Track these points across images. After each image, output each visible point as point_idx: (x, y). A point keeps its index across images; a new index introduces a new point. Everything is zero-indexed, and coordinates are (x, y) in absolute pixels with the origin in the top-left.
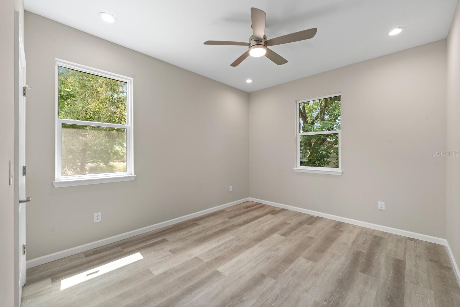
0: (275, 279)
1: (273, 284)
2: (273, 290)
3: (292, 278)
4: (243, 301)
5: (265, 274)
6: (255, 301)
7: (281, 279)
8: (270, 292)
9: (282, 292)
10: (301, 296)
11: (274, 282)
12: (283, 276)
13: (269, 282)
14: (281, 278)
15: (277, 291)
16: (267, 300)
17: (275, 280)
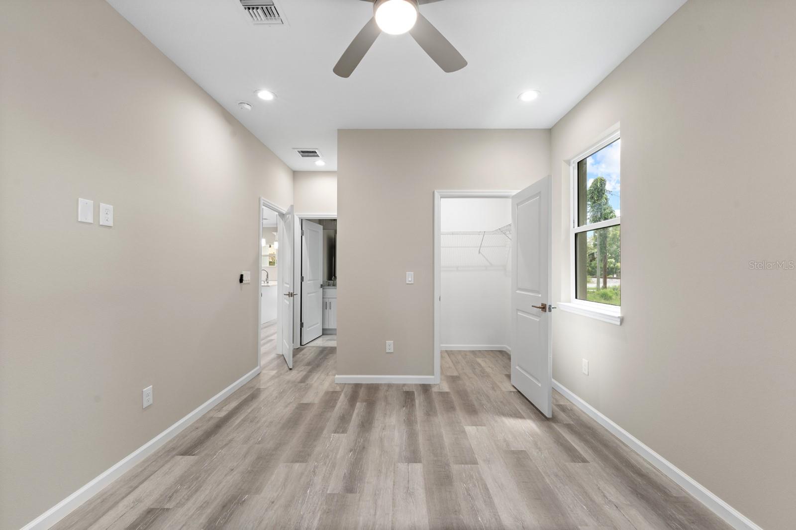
0: (329, 494)
1: (329, 486)
2: (324, 477)
3: (302, 513)
4: (351, 451)
5: (350, 495)
6: (338, 457)
7: (319, 501)
8: (326, 474)
9: (310, 481)
10: (282, 489)
11: (327, 490)
12: (318, 508)
13: (335, 485)
14: (320, 503)
15: (318, 480)
16: (325, 464)
17: (328, 492)
